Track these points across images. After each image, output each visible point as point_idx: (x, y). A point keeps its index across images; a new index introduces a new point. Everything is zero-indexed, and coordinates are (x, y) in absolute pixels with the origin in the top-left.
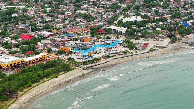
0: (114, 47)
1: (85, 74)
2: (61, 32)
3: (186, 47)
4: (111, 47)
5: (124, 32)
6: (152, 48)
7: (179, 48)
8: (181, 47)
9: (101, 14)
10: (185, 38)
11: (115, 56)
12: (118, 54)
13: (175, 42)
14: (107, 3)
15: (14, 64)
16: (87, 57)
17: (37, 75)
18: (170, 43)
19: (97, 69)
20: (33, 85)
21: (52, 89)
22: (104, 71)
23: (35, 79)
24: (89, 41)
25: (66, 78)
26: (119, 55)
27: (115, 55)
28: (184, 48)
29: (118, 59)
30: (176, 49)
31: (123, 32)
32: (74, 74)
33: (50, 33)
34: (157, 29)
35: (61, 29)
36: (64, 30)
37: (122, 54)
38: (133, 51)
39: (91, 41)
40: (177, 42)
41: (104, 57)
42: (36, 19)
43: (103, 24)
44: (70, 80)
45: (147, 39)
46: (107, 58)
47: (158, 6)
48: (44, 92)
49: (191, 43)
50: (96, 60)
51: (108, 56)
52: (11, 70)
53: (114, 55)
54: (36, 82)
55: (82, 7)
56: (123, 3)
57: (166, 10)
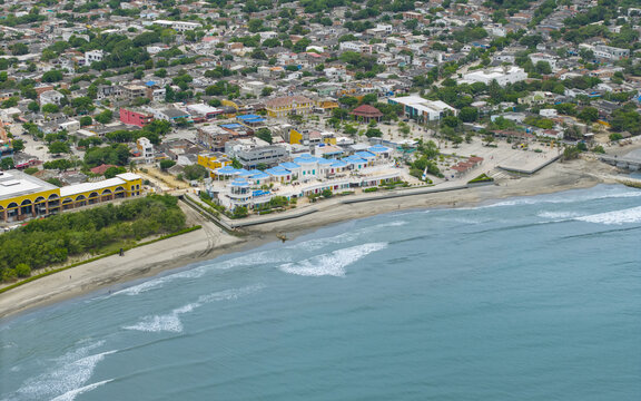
0: (363, 163)
1: (217, 248)
2: (247, 107)
3: (602, 176)
4: (349, 164)
5: (433, 115)
6: (484, 175)
7: (576, 177)
8: (583, 176)
9: (409, 57)
10: (622, 146)
11: (352, 193)
12: (364, 188)
13: (577, 157)
14: (456, 21)
15: (24, 203)
16: (250, 194)
17: (61, 241)
18: (556, 159)
19: (265, 233)
20: (35, 273)
21: (80, 290)
22: (284, 240)
23: (47, 253)
24: (301, 142)
25: (150, 256)
26: (367, 191)
27: (353, 190)
28: (593, 179)
29: (354, 205)
30: (563, 183)
31: (431, 118)
32: (184, 245)
33: (213, 110)
34: (543, 112)
35: (255, 97)
36: (263, 101)
37: (376, 190)
38: (420, 179)
39: (306, 142)
40: (580, 158)
41: (314, 197)
42: (203, 65)
43: (394, 88)
44: (155, 265)
45: (492, 143)
46: (321, 199)
47: (605, 37)
48: (48, 297)
49: (628, 164)
50: (279, 204)
51: (327, 194)
52: (11, 219)
53: (349, 189)
54: (50, 263)
55: (369, 31)
56: (500, 25)
57: (619, 50)
